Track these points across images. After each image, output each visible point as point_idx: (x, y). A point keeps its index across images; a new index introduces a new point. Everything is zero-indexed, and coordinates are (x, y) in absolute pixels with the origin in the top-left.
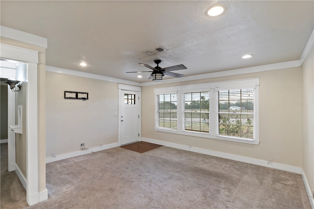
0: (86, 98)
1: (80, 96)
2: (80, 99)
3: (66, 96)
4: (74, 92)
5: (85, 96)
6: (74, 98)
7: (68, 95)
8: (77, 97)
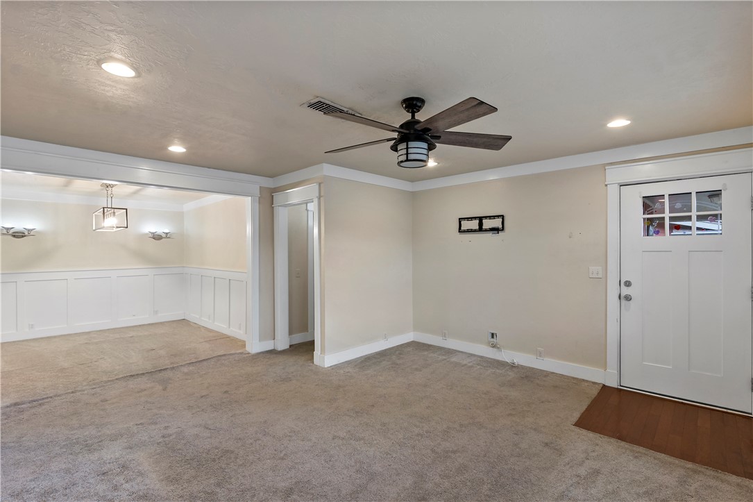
0: (501, 227)
1: (487, 224)
2: (486, 230)
3: (462, 228)
4: (475, 218)
5: (497, 223)
6: (475, 231)
7: (466, 225)
8: (481, 229)
